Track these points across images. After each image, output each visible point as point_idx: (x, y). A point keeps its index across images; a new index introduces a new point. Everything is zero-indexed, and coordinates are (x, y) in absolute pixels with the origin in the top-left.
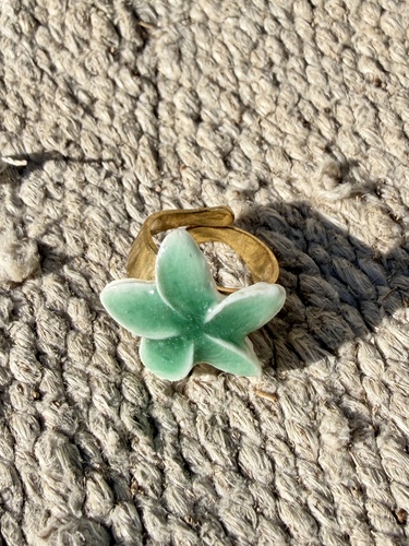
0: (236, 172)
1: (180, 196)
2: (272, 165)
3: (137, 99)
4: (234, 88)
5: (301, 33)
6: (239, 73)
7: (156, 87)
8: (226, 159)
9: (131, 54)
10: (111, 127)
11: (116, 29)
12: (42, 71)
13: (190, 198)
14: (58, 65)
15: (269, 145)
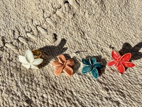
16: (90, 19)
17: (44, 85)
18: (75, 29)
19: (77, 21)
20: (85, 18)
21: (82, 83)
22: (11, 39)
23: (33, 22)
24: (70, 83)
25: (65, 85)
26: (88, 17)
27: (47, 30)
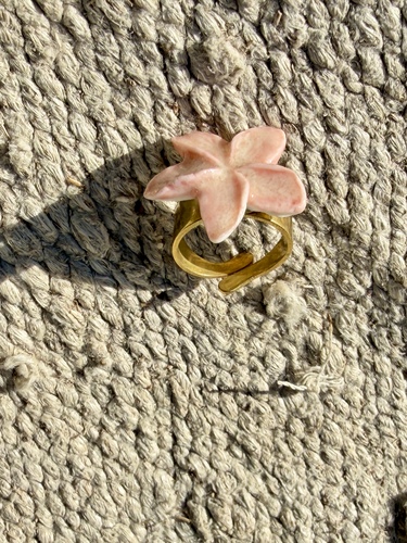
0: (104, 384)
1: (152, 362)
2: (73, 390)
3: (191, 451)
4: (107, 461)
5: (47, 513)
6: (102, 475)
7: (175, 463)
8: (113, 395)
9: (198, 493)
10: (213, 424)
11: (210, 514)
12: (274, 475)
13: (143, 360)
14: (260, 481)
15: (76, 409)
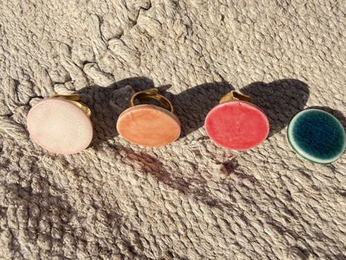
16: (242, 35)
17: (101, 243)
18: (197, 68)
19: (201, 42)
20: (227, 32)
21: (221, 231)
22: (5, 105)
23: (71, 53)
24: (182, 232)
25: (167, 241)
26: (234, 28)
27: (112, 75)
